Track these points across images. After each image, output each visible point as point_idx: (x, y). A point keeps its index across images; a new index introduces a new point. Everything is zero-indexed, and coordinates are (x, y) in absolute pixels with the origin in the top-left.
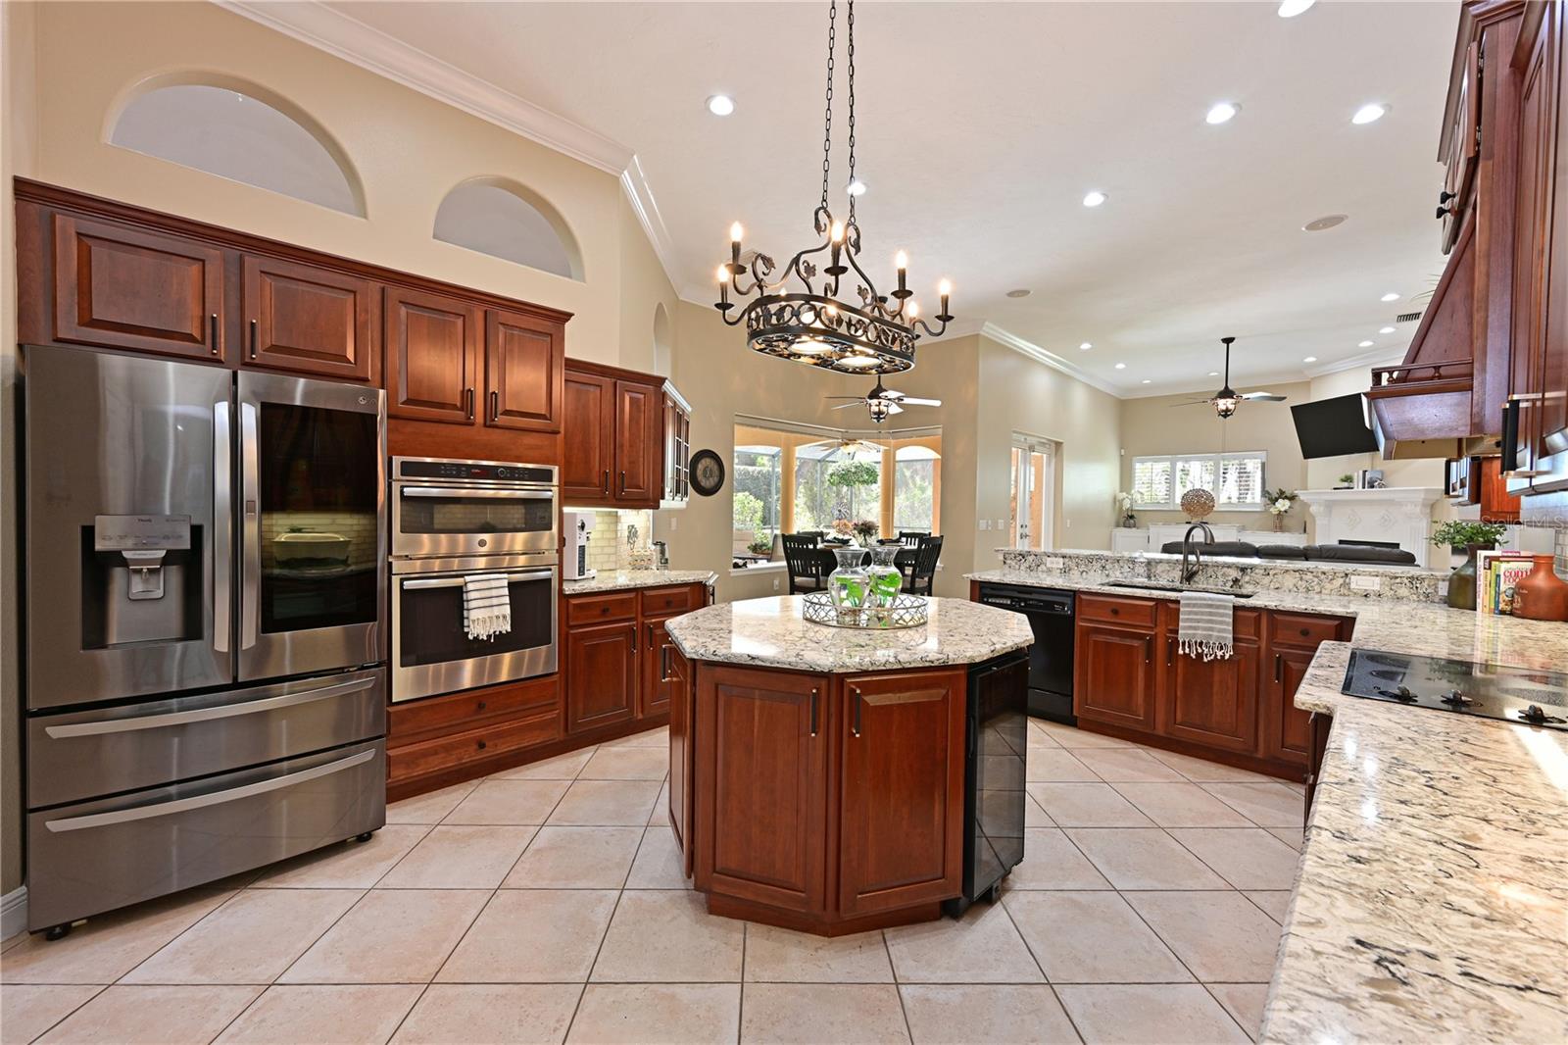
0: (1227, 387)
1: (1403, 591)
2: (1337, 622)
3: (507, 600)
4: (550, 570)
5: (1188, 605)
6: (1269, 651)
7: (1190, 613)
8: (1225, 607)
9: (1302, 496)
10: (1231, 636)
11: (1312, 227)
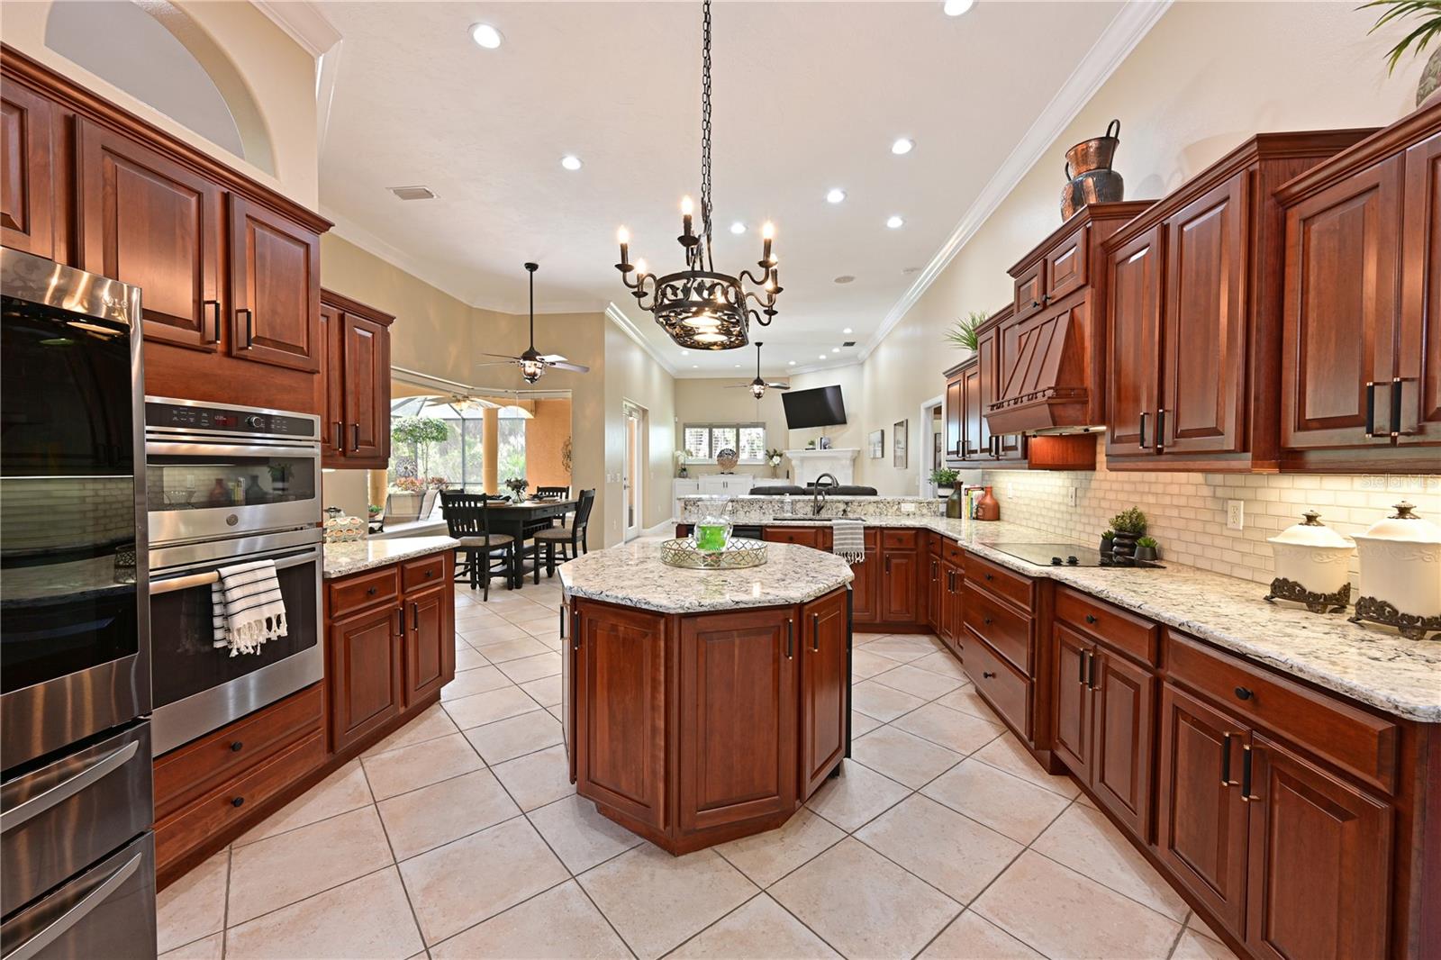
0: (758, 377)
1: (925, 511)
2: (914, 532)
3: (278, 594)
4: (313, 549)
5: (838, 529)
6: (882, 553)
7: (840, 534)
8: (859, 529)
9: (788, 454)
10: (863, 547)
11: (838, 280)
